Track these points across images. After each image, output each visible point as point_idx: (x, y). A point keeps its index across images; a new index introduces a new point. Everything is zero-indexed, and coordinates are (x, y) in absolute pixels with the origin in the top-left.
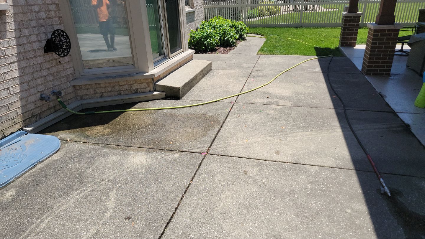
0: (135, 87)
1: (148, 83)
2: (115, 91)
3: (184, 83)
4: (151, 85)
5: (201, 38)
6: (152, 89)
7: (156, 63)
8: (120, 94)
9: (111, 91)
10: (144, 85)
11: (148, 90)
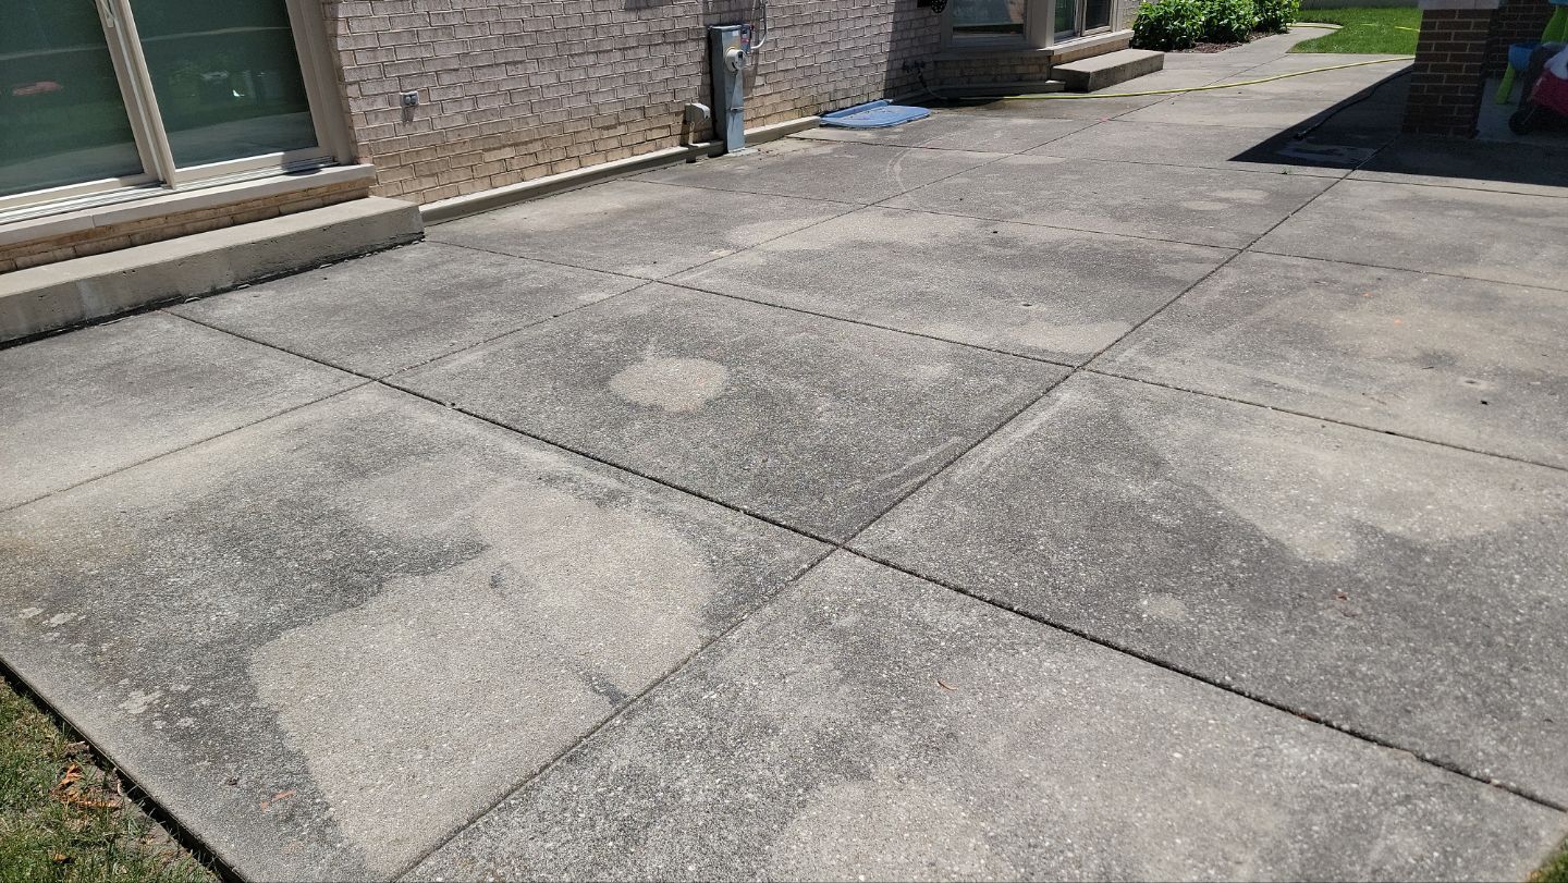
0: (1020, 70)
1: (1041, 66)
2: (990, 75)
3: (1100, 68)
4: (1045, 69)
5: (1159, 19)
6: (1045, 76)
7: (1058, 40)
8: (995, 81)
9: (985, 74)
10: (1033, 69)
11: (1038, 76)
